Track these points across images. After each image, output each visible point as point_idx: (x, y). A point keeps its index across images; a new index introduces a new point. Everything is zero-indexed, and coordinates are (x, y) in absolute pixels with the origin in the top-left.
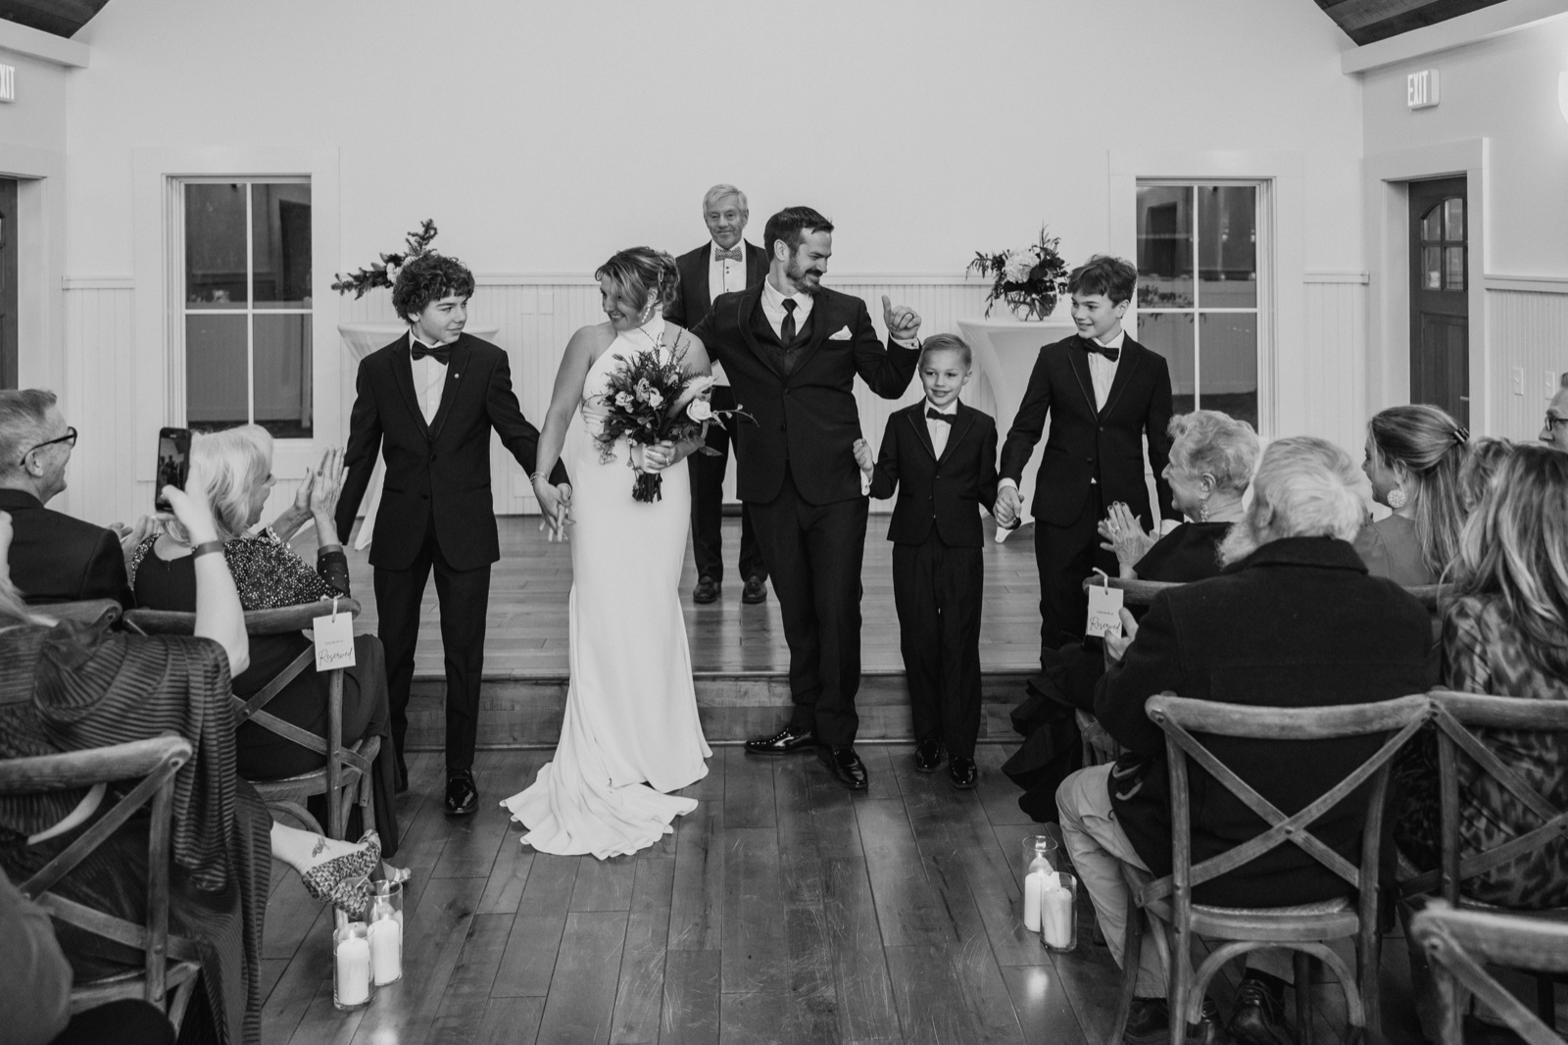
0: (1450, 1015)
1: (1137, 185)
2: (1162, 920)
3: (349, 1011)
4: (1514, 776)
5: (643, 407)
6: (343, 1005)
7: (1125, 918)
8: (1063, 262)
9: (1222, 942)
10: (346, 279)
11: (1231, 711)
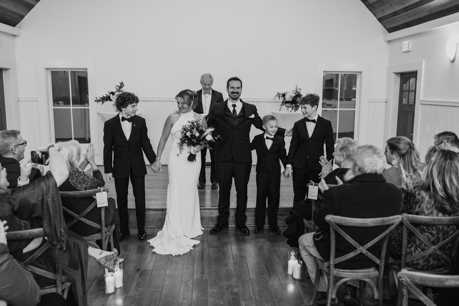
0: (405, 297)
1: (324, 73)
2: (326, 273)
3: (109, 295)
4: (423, 237)
5: (194, 136)
6: (107, 293)
7: (316, 272)
8: (302, 95)
9: (342, 278)
10: (99, 99)
11: (349, 219)
